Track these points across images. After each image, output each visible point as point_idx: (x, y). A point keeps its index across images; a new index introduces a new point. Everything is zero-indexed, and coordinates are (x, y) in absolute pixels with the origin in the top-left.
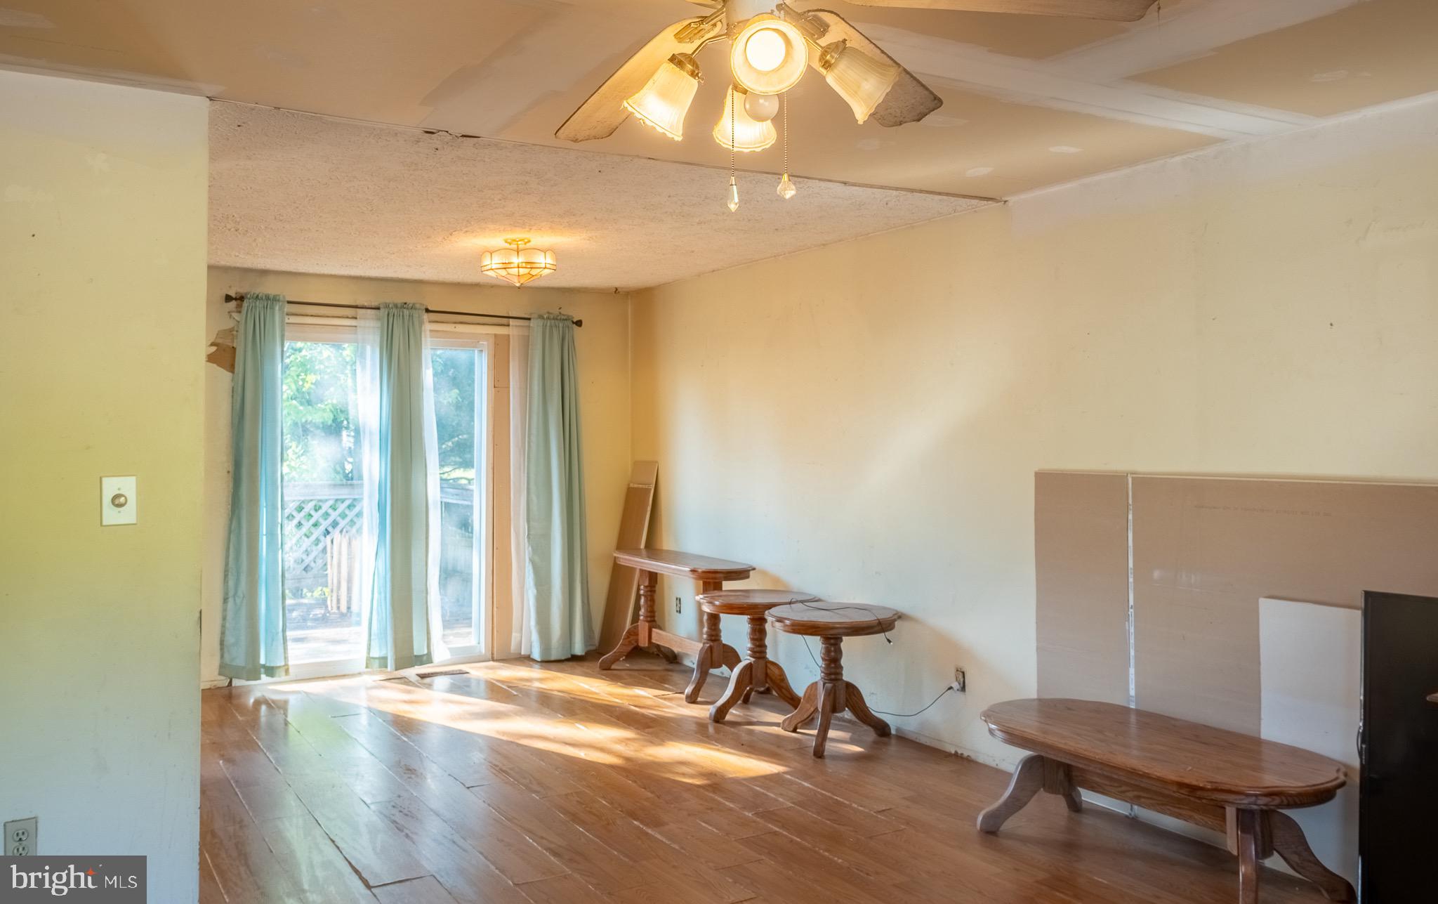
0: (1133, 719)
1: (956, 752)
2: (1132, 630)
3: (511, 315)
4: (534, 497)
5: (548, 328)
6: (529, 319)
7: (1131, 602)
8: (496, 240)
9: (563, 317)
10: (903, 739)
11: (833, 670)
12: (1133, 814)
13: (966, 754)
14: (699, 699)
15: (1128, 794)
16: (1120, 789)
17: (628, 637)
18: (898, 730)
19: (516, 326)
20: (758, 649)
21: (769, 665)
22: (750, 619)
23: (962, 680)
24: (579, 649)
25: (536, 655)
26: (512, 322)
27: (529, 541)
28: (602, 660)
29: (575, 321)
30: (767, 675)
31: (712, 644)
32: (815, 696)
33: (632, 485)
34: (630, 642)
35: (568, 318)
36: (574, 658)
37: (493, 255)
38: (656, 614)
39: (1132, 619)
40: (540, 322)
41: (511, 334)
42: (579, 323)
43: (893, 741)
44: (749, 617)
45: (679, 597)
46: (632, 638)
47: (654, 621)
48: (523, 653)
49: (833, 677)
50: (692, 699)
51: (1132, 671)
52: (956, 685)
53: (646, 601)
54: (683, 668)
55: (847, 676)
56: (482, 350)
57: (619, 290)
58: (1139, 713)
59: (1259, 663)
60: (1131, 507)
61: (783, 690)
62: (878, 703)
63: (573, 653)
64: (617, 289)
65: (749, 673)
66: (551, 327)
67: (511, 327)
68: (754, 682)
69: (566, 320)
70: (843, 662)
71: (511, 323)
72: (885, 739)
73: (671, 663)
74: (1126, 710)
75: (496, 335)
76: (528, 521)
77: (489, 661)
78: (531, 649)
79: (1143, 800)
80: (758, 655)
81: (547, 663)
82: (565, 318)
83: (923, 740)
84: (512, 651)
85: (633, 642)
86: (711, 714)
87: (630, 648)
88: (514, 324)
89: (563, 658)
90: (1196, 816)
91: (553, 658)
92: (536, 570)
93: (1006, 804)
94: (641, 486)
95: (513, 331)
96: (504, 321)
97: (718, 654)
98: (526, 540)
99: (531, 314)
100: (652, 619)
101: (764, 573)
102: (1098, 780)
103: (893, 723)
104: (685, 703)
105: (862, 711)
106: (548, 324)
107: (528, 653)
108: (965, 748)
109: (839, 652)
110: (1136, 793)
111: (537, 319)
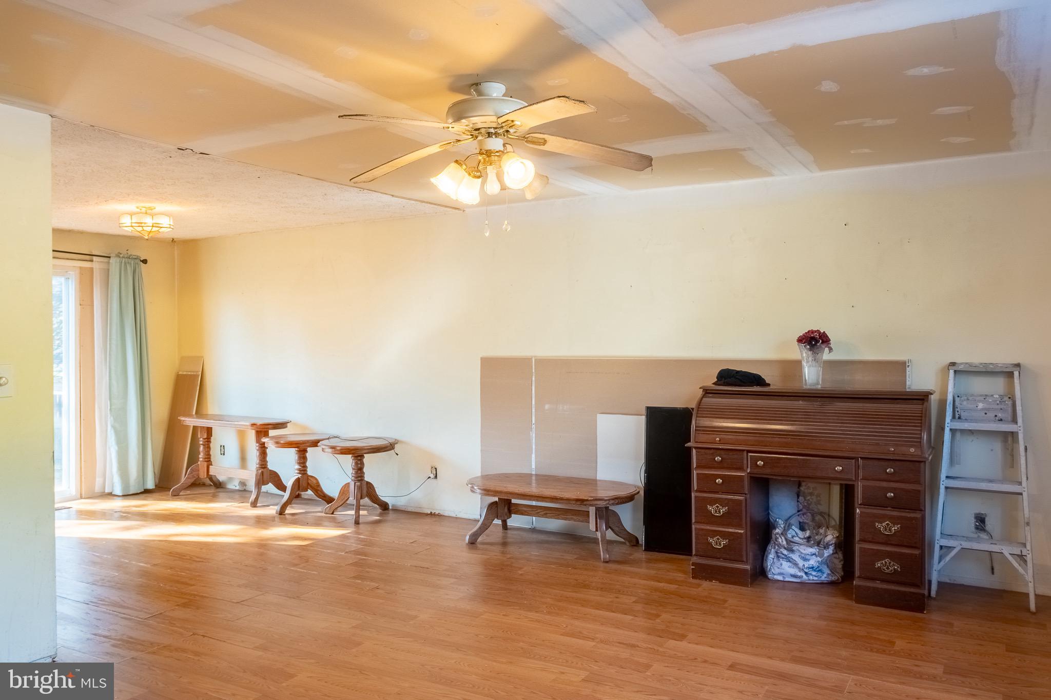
0: (534, 478)
1: (431, 513)
2: (534, 435)
3: (94, 254)
4: (114, 382)
5: (123, 264)
6: (109, 257)
7: (533, 422)
8: (131, 207)
9: (134, 257)
10: (396, 510)
11: (359, 475)
12: (533, 527)
13: (437, 513)
14: (258, 505)
15: (540, 513)
16: (536, 512)
17: (192, 473)
18: (393, 506)
19: (98, 262)
20: (303, 469)
21: (309, 477)
22: (297, 451)
23: (435, 472)
24: (150, 485)
25: (118, 491)
26: (94, 258)
27: (111, 413)
28: (173, 490)
29: (142, 259)
30: (308, 483)
31: (263, 470)
32: (348, 491)
33: (180, 373)
34: (193, 476)
35: (137, 258)
36: (147, 492)
37: (133, 217)
38: (212, 457)
39: (534, 430)
40: (118, 260)
41: (94, 267)
42: (145, 262)
43: (391, 512)
44: (296, 449)
45: (222, 444)
46: (194, 473)
47: (210, 461)
48: (106, 492)
49: (359, 478)
50: (254, 505)
51: (533, 456)
52: (432, 476)
53: (204, 448)
54: (227, 490)
55: (367, 478)
56: (69, 278)
57: (175, 240)
58: (536, 475)
59: (597, 445)
60: (534, 374)
61: (319, 492)
62: (383, 493)
63: (145, 488)
64: (173, 240)
65: (298, 483)
66: (125, 263)
67: (94, 262)
68: (301, 489)
69: (136, 259)
70: (365, 470)
71: (94, 260)
72: (386, 511)
73: (218, 488)
74: (531, 475)
75: (81, 268)
76: (110, 399)
77: (78, 499)
78: (113, 486)
79: (548, 515)
80: (303, 472)
81: (126, 496)
82: (135, 257)
83: (410, 509)
84: (96, 491)
85: (195, 476)
86: (277, 511)
87: (192, 480)
88: (98, 260)
89: (139, 492)
90: (575, 517)
91: (131, 493)
92: (117, 433)
93: (480, 528)
94: (189, 373)
95: (97, 265)
96: (88, 257)
97: (267, 476)
98: (109, 412)
99: (110, 254)
100: (209, 460)
101: (295, 424)
102: (525, 509)
103: (390, 501)
104: (250, 507)
105: (374, 497)
106: (123, 261)
107: (110, 491)
108: (437, 509)
109: (362, 464)
110: (545, 512)
111: (115, 257)
